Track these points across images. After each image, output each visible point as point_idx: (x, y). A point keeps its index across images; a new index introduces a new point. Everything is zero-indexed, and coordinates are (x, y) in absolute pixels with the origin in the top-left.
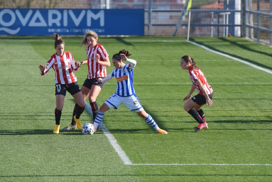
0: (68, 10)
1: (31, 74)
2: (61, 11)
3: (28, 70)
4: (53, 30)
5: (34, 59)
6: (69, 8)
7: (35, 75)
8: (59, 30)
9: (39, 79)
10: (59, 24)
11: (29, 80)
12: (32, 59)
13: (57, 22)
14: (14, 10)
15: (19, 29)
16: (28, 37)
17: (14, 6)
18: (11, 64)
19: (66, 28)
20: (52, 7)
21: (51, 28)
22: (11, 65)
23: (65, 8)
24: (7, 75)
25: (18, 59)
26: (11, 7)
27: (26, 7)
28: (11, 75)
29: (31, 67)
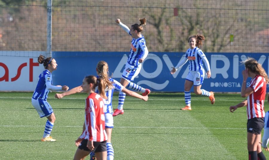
0: (240, 55)
1: (185, 147)
2: (230, 56)
3: (180, 143)
4: (217, 85)
5: (189, 126)
6: (241, 51)
7: (191, 150)
8: (226, 85)
9: (196, 156)
10: (226, 76)
11: (181, 157)
12: (186, 126)
13: (224, 72)
14: (160, 55)
15: (167, 82)
16: (180, 94)
17: (161, 49)
18: (155, 133)
19: (237, 81)
20: (216, 51)
21: (214, 81)
22: (155, 135)
23: (236, 51)
24: (150, 149)
25: (166, 126)
26: (156, 51)
27: (177, 51)
28: (154, 150)
29: (185, 138)
